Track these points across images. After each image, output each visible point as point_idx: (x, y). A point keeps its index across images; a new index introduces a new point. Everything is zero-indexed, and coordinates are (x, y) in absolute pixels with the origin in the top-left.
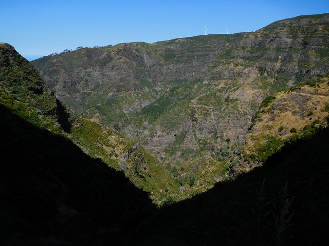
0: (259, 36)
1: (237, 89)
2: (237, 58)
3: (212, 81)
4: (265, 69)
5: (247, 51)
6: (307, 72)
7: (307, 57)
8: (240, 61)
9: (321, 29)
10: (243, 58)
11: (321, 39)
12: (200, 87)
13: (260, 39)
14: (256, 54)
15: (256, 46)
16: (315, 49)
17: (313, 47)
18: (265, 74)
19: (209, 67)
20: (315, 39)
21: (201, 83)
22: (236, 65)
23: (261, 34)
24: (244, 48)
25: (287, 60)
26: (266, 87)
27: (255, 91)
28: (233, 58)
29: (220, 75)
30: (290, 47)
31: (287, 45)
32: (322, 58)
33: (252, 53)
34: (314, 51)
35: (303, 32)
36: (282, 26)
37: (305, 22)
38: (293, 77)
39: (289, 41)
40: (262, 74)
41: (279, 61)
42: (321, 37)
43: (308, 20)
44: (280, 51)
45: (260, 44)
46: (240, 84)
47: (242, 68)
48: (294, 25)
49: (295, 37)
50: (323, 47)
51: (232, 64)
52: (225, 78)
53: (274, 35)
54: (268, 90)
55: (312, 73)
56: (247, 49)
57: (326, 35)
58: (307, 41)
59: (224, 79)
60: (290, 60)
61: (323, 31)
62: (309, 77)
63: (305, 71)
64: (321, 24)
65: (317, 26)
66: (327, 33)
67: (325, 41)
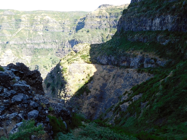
6: (7, 43)
7: (3, 34)
9: (6, 18)
11: (8, 24)
16: (6, 29)
17: (5, 28)
20: (5, 24)
32: (12, 35)
34: (6, 30)
42: (8, 23)
50: (10, 28)
55: (11, 43)
57: (9, 21)
61: (7, 19)
62: (9, 45)
63: (5, 42)
64: (5, 15)
65: (3, 16)
66: (10, 21)
67: (10, 25)
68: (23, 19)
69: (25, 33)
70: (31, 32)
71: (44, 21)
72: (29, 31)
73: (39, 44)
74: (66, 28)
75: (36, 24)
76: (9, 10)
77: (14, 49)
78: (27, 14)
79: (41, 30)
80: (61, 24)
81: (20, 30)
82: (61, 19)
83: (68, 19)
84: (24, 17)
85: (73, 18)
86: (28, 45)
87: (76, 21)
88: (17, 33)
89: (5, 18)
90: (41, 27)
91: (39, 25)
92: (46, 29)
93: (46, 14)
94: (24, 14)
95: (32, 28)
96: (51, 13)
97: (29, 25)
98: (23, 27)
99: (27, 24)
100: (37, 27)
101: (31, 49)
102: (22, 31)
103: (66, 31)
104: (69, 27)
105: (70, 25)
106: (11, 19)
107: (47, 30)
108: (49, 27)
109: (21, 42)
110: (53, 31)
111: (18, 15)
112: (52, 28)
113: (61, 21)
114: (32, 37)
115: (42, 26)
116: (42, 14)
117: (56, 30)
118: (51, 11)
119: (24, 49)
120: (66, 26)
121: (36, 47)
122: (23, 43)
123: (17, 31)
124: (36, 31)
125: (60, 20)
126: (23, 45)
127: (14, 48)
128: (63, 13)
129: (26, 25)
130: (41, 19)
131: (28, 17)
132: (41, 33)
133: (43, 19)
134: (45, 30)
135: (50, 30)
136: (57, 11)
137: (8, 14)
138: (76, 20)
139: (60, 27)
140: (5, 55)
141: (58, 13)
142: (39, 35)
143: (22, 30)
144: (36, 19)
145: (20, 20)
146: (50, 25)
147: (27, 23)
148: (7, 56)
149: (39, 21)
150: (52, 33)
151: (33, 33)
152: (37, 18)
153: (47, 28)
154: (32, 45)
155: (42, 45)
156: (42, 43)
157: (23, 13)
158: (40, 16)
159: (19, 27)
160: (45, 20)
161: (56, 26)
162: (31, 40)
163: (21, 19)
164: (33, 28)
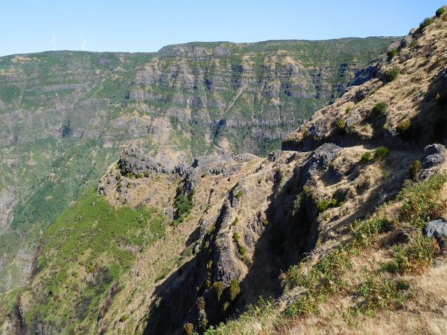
0: (157, 67)
1: (156, 153)
2: (139, 103)
3: (117, 143)
4: (177, 120)
5: (149, 92)
6: (222, 123)
7: (214, 101)
8: (144, 107)
10: (145, 102)
11: (221, 78)
12: (102, 155)
13: (159, 73)
14: (160, 96)
15: (157, 84)
16: (218, 90)
17: (216, 88)
18: (178, 126)
19: (102, 117)
20: (217, 77)
21: (101, 146)
22: (141, 114)
23: (158, 64)
24: (143, 86)
25: (197, 105)
26: (186, 147)
27: (178, 153)
28: (134, 102)
29: (127, 132)
30: (195, 87)
31: (190, 83)
32: (227, 104)
33: (155, 94)
34: (218, 93)
35: (202, 67)
36: (179, 56)
37: (199, 51)
38: (208, 129)
39: (190, 77)
40: (175, 127)
41: (188, 106)
42: (220, 75)
43: (201, 49)
44: (187, 93)
45: (160, 80)
46: (155, 144)
47: (149, 117)
48: (190, 55)
49: (195, 72)
50: (224, 88)
51: (135, 112)
52: (135, 136)
53: (174, 69)
54: (189, 150)
55: (228, 123)
56: (147, 88)
57: (223, 72)
58: (209, 78)
59: (134, 138)
60: (200, 105)
61: (220, 68)
62: (226, 129)
63: (218, 121)
64: (216, 58)
65: (213, 60)
66: (224, 70)
67: (224, 81)
68: (246, 66)
69: (249, 101)
70: (259, 96)
71: (283, 69)
72: (256, 94)
73: (272, 129)
74: (323, 88)
75: (268, 77)
76: (221, 43)
77: (233, 139)
78: (251, 53)
79: (276, 92)
80: (313, 76)
81: (240, 91)
82: (312, 62)
83: (328, 63)
84: (247, 61)
85: (337, 59)
86: (254, 130)
87: (343, 67)
88: (235, 99)
89: (218, 64)
90: (276, 85)
91: (273, 80)
92: (287, 90)
93: (284, 51)
94: (246, 52)
95: (260, 87)
96: (294, 47)
97: (255, 80)
98: (246, 86)
99: (252, 79)
100: (270, 85)
101: (258, 138)
102: (245, 96)
103: (323, 96)
104: (330, 85)
105: (331, 78)
106: (225, 66)
107: (289, 94)
108: (292, 85)
109: (244, 124)
110: (299, 96)
111: (237, 54)
112: (299, 88)
113: (312, 68)
114: (261, 112)
115: (279, 83)
116: (279, 52)
117: (304, 93)
118: (292, 41)
119: (247, 139)
120: (325, 83)
121: (268, 135)
122: (247, 125)
123: (235, 95)
124: (267, 95)
125: (311, 65)
126: (246, 130)
127: (232, 135)
128: (316, 44)
129: (250, 80)
130: (278, 65)
131: (252, 59)
132: (276, 102)
133: (280, 65)
134: (285, 92)
135: (294, 93)
136: (303, 41)
137: (221, 53)
138: (345, 65)
139: (312, 84)
140: (218, 152)
141: (306, 45)
142: (274, 107)
143: (244, 92)
144: (268, 64)
145: (241, 69)
146: (295, 80)
147: (251, 75)
148: (223, 153)
149: (273, 71)
150: (298, 101)
151: (263, 100)
152: (269, 61)
153: (287, 87)
154: (260, 130)
155: (279, 131)
156: (279, 125)
157: (244, 48)
158: (274, 57)
159: (239, 86)
160: (284, 67)
161: (304, 83)
162: (260, 117)
163: (241, 64)
164: (262, 88)
